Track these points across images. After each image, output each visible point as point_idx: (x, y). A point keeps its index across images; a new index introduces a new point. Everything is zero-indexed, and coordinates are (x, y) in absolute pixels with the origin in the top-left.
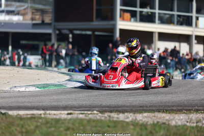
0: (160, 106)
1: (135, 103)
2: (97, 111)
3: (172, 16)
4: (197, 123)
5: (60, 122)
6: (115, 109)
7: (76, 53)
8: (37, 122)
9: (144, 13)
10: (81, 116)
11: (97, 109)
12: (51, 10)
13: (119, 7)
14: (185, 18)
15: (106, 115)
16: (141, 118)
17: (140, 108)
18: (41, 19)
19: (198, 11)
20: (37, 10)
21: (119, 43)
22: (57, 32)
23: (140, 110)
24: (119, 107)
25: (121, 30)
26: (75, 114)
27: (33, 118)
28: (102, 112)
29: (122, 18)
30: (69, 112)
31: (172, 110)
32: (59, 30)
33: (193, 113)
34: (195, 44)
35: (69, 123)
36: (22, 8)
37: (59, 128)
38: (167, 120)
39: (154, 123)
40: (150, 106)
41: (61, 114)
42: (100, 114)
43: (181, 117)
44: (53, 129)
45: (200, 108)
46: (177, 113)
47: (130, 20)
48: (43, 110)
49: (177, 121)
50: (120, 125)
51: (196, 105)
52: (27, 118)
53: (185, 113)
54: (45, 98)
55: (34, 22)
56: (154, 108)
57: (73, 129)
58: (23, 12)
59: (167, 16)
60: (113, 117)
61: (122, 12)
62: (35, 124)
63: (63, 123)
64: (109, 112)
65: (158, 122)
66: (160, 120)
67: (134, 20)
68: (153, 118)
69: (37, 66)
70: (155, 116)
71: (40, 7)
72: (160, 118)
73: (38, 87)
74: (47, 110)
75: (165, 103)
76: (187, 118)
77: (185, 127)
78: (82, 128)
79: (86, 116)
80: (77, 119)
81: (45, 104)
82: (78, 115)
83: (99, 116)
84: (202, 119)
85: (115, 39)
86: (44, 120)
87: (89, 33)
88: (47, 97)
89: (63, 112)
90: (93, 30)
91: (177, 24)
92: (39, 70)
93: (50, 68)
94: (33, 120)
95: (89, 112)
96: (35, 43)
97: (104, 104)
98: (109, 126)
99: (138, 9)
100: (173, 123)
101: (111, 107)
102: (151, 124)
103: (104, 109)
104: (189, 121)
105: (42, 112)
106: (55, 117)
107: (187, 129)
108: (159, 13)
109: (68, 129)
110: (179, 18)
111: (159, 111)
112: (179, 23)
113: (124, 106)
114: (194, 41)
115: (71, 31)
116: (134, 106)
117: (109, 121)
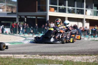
0: (69, 52)
1: (56, 51)
2: (38, 55)
3: (74, 9)
4: (86, 60)
5: (21, 60)
6: (47, 54)
7: (28, 27)
8: (10, 60)
9: (61, 8)
10: (31, 57)
11: (38, 54)
12: (16, 7)
13: (49, 5)
14: (81, 10)
15: (43, 56)
16: (60, 58)
17: (59, 53)
18: (11, 11)
19: (87, 7)
20: (10, 6)
21: (49, 22)
22: (19, 17)
23: (59, 54)
24: (49, 53)
25: (50, 16)
26: (28, 56)
27: (8, 58)
28: (41, 55)
29: (50, 10)
30: (25, 55)
31: (74, 54)
32: (20, 16)
33: (85, 56)
34: (85, 23)
35: (25, 60)
36: (2, 6)
37: (20, 63)
38: (72, 59)
39: (66, 61)
40: (64, 53)
41: (21, 56)
42: (40, 56)
43: (79, 58)
44: (17, 63)
45: (88, 53)
46: (77, 56)
47: (54, 11)
48: (13, 54)
49: (77, 59)
50: (49, 62)
51: (86, 52)
52: (5, 58)
53: (81, 56)
54: (13, 48)
55: (8, 12)
56: (66, 54)
57: (27, 64)
58: (2, 7)
59: (72, 9)
60: (46, 58)
61: (50, 8)
62: (9, 61)
63: (22, 61)
64: (44, 55)
65: (68, 60)
66: (69, 59)
67: (56, 12)
68: (66, 58)
69: (9, 33)
70: (66, 57)
71: (11, 5)
72: (69, 58)
73: (10, 43)
74: (14, 54)
75: (71, 51)
76: (82, 58)
77: (81, 62)
78: (31, 63)
79: (33, 57)
80: (29, 58)
81: (13, 51)
82: (29, 57)
83: (40, 57)
84: (89, 59)
85: (47, 20)
86: (13, 59)
87: (34, 17)
88: (14, 48)
89: (22, 55)
90: (36, 16)
91: (77, 13)
92: (11, 35)
93: (16, 34)
94: (8, 59)
95: (35, 55)
96: (9, 22)
97: (42, 51)
98: (44, 62)
99: (58, 6)
100: (75, 61)
101: (45, 53)
102: (64, 61)
103: (42, 54)
104: (83, 59)
105: (12, 55)
106: (18, 57)
107: (82, 63)
108: (68, 8)
109: (24, 63)
110: (77, 11)
111: (68, 55)
112: (78, 13)
113: (51, 52)
114: (85, 22)
115: (26, 16)
116: (56, 53)
117: (44, 59)
